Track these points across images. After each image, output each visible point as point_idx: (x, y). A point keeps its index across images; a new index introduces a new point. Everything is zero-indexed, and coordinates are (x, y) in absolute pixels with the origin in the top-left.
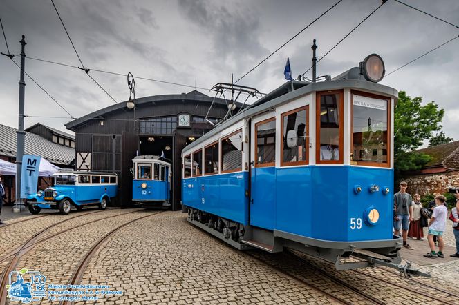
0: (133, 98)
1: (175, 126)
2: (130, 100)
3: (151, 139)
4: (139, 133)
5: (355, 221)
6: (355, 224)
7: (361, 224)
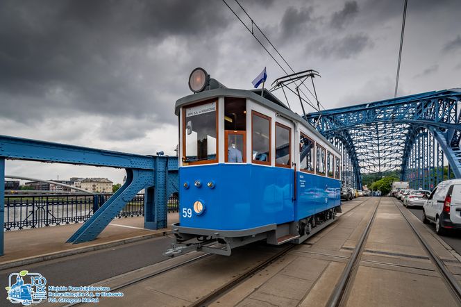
5: (186, 211)
6: (187, 213)
7: (191, 213)
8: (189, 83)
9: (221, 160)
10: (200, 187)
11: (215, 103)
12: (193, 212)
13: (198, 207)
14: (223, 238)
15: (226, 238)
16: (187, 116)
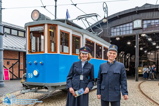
0: (106, 17)
1: (131, 28)
2: (105, 18)
3: (118, 39)
4: (110, 36)
6: (30, 76)
7: (32, 76)
8: (31, 16)
9: (46, 52)
10: (36, 64)
11: (43, 26)
12: (33, 75)
13: (36, 73)
14: (47, 86)
15: (48, 86)
16: (30, 31)
